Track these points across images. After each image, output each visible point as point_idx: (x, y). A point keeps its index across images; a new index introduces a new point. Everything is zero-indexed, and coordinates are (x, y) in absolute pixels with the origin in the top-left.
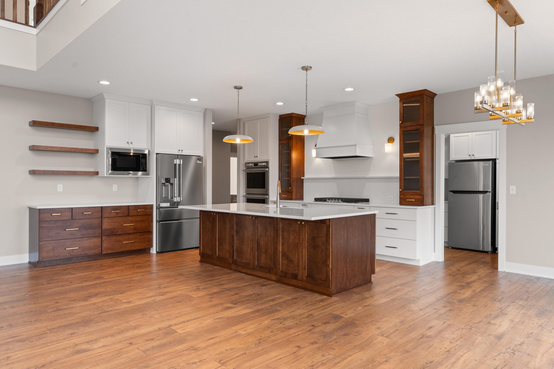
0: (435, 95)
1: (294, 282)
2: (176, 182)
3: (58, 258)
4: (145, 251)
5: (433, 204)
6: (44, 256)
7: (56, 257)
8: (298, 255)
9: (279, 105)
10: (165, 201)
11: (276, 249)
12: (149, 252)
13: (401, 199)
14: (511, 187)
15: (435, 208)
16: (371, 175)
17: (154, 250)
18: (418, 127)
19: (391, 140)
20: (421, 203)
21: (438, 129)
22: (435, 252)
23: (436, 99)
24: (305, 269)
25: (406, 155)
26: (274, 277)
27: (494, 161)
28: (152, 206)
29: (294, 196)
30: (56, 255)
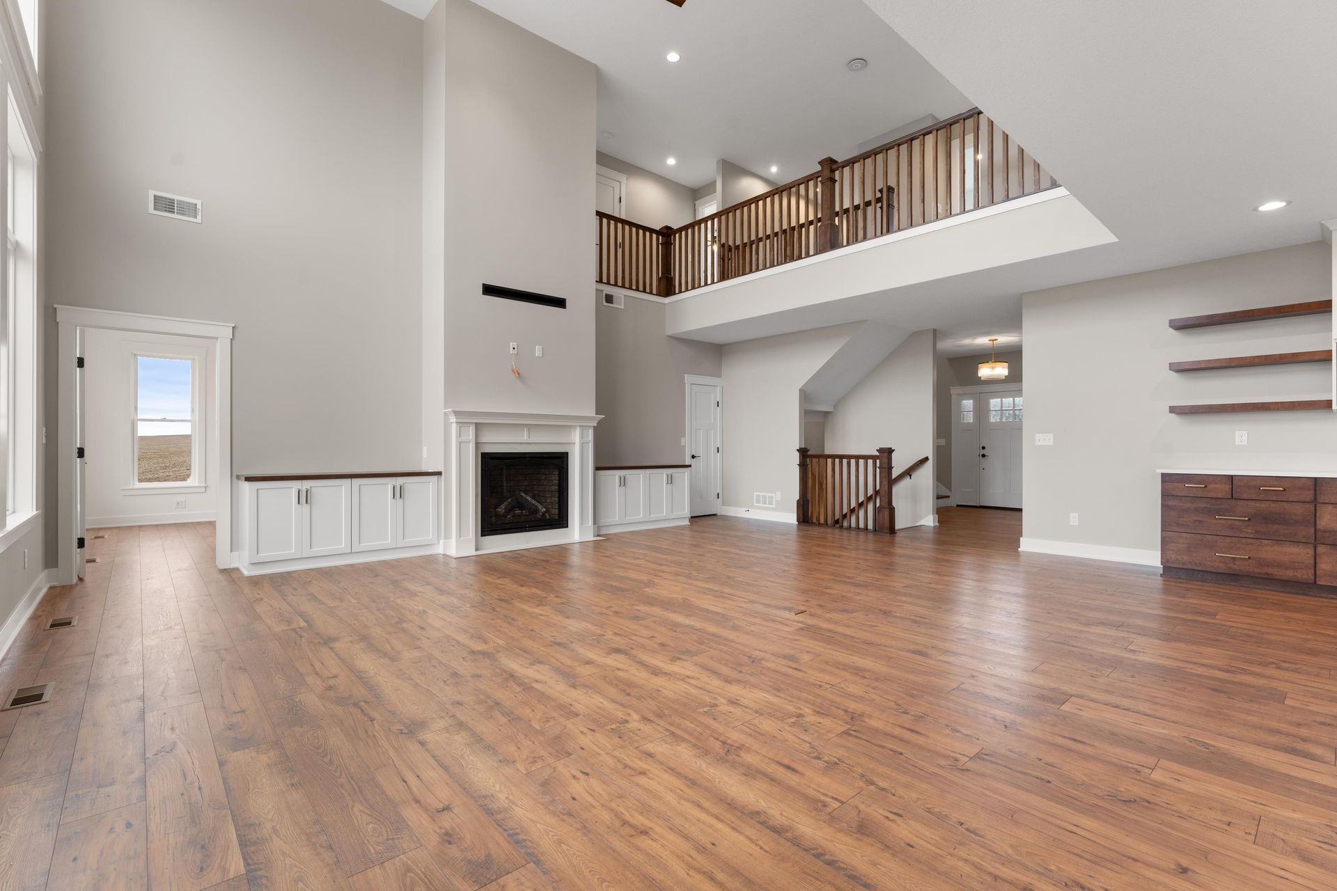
3: (1200, 569)
6: (1171, 558)
7: (1196, 564)
30: (1196, 561)
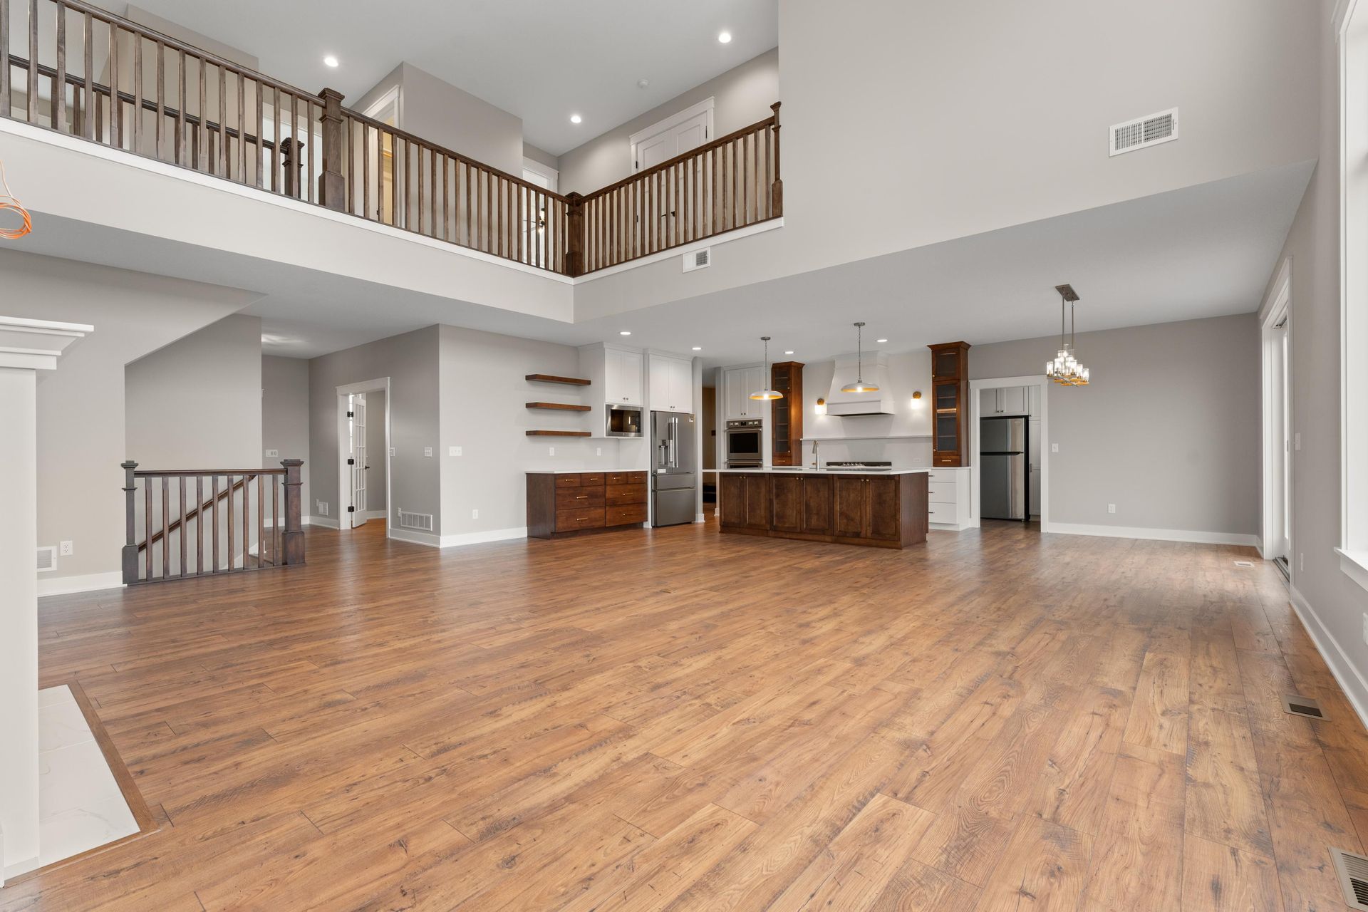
0: (970, 346)
1: (856, 540)
2: (671, 445)
4: (637, 526)
5: (968, 465)
8: (861, 512)
9: (788, 355)
10: (661, 467)
11: (832, 509)
12: (643, 528)
13: (934, 460)
14: (1053, 445)
15: (970, 469)
16: (893, 434)
17: (648, 525)
18: (954, 382)
19: (917, 395)
20: (957, 463)
21: (972, 383)
22: (971, 517)
23: (969, 352)
24: (870, 526)
25: (939, 411)
26: (828, 539)
27: (1027, 418)
28: (645, 474)
29: (793, 462)
